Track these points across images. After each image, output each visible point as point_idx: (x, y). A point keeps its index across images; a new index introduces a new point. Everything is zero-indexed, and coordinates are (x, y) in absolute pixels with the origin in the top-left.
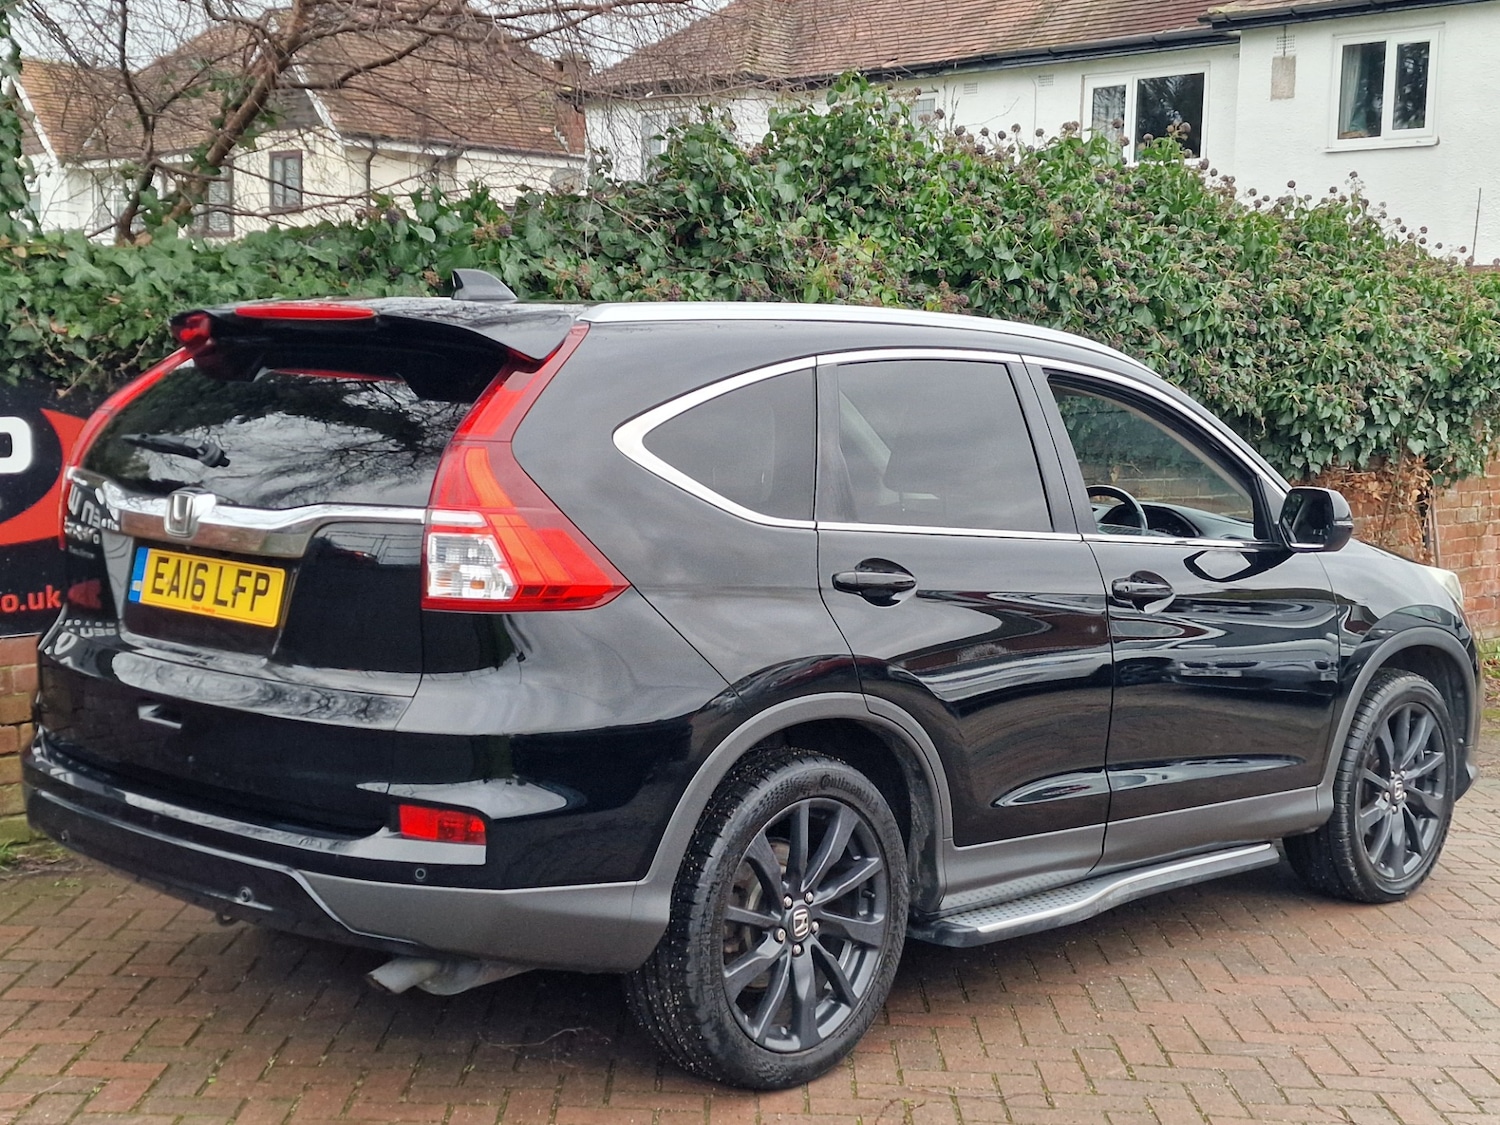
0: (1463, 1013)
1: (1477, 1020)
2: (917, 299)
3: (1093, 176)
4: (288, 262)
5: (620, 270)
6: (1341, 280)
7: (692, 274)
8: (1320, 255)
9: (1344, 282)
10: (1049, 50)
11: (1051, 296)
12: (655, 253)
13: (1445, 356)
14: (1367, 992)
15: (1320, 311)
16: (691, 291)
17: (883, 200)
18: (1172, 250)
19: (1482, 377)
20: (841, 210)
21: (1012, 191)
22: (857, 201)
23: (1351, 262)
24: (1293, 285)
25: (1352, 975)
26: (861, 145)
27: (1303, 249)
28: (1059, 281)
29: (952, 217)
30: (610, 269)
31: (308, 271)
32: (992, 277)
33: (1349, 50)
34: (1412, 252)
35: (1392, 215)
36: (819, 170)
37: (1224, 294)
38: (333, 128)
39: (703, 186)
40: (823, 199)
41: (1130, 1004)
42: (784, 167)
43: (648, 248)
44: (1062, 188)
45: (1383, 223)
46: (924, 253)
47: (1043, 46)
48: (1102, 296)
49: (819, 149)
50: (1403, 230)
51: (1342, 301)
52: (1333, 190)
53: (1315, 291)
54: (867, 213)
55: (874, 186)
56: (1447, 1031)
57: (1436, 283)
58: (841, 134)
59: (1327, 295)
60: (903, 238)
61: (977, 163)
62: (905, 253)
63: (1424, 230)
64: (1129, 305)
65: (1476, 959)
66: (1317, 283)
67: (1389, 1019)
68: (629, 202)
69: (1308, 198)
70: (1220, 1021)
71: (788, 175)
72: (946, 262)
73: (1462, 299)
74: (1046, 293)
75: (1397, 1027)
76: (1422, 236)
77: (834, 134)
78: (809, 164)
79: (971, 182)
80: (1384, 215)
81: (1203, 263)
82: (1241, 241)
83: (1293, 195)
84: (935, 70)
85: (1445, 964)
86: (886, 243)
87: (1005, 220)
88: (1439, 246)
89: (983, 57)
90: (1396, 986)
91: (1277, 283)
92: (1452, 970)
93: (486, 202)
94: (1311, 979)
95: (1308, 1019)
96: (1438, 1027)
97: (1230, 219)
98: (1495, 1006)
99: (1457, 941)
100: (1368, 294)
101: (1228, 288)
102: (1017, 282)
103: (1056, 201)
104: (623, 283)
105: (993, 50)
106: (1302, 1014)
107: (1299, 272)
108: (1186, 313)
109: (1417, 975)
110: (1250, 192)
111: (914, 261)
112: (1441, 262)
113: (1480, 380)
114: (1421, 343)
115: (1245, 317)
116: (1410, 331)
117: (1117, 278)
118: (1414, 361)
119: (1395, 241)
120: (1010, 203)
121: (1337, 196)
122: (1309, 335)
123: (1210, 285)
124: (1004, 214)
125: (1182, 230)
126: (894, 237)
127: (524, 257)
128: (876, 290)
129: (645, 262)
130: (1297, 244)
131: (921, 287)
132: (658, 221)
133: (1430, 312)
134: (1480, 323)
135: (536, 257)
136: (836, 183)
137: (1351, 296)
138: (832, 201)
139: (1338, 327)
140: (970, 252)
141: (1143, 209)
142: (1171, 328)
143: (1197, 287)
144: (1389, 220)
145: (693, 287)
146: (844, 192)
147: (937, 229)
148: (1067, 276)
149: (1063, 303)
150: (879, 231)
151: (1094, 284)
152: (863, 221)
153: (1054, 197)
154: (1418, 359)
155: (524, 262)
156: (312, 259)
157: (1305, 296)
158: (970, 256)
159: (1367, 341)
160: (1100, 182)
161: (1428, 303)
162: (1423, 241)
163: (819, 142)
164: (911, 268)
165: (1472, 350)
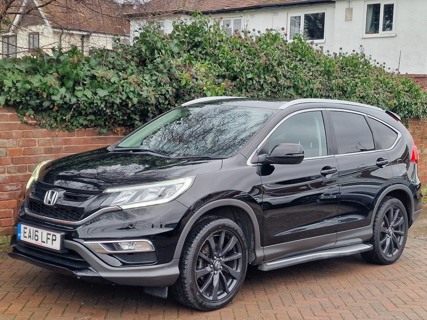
0: (375, 310)
1: (378, 312)
2: (219, 84)
3: (275, 46)
4: (9, 70)
5: (120, 74)
6: (356, 79)
7: (144, 75)
8: (350, 71)
9: (357, 80)
10: (277, 4)
11: (262, 83)
12: (132, 68)
13: (389, 103)
14: (346, 303)
15: (349, 89)
16: (144, 81)
17: (208, 52)
18: (301, 69)
19: (402, 110)
20: (195, 55)
21: (250, 50)
22: (200, 52)
23: (360, 74)
24: (340, 81)
25: (342, 297)
26: (200, 34)
27: (344, 69)
28: (264, 79)
29: (230, 58)
30: (117, 73)
31: (16, 73)
32: (243, 78)
33: (369, 6)
34: (381, 70)
35: (373, 59)
36: (188, 42)
37: (317, 83)
38: (49, 25)
39: (148, 46)
40: (189, 51)
41: (271, 308)
42: (176, 41)
43: (130, 67)
44: (265, 49)
45: (370, 61)
46: (221, 70)
47: (275, 3)
48: (278, 84)
49: (187, 35)
50: (378, 63)
51: (356, 86)
52: (354, 51)
53: (348, 83)
54: (203, 56)
55: (206, 48)
56: (369, 315)
57: (387, 80)
58: (194, 31)
59: (351, 84)
60: (215, 64)
61: (240, 41)
62: (215, 69)
63: (384, 63)
64: (287, 87)
65: (382, 292)
66: (348, 80)
67: (351, 312)
68: (125, 51)
69: (347, 53)
70: (298, 312)
71: (177, 44)
72: (229, 72)
73: (395, 85)
74: (260, 82)
75: (353, 314)
76: (384, 65)
77: (192, 31)
78: (184, 40)
79: (237, 47)
80: (371, 59)
81: (311, 74)
82: (323, 67)
83: (341, 52)
84: (241, 10)
85: (372, 294)
86: (210, 66)
87: (248, 59)
88: (389, 69)
89: (256, 6)
90: (355, 301)
91: (336, 80)
92: (374, 296)
93: (76, 51)
94: (329, 299)
95: (326, 312)
96: (366, 314)
97: (320, 60)
98: (385, 307)
99: (378, 287)
100: (364, 84)
101: (319, 82)
102: (251, 79)
103: (264, 53)
104: (121, 78)
105: (259, 4)
106: (324, 310)
107: (342, 77)
108: (305, 89)
109: (362, 297)
110: (327, 51)
111: (218, 72)
112: (389, 74)
113: (401, 111)
114: (382, 99)
115: (325, 91)
116: (378, 95)
117: (283, 78)
118: (379, 105)
119: (375, 67)
120: (250, 54)
121: (355, 53)
122: (345, 97)
123: (313, 80)
124: (248, 57)
125: (305, 63)
126: (212, 64)
127: (89, 69)
128: (205, 81)
129: (129, 71)
130: (342, 68)
131: (220, 80)
132: (134, 58)
133: (385, 89)
134: (400, 93)
135: (93, 69)
136: (194, 46)
137: (360, 84)
138: (192, 52)
139: (355, 94)
140: (235, 69)
141: (292, 56)
142: (301, 94)
143: (309, 81)
144: (372, 60)
145: (145, 79)
146: (196, 50)
147: (226, 62)
148: (267, 77)
149: (265, 86)
150: (207, 62)
151: (275, 80)
152: (202, 59)
153: (263, 52)
154: (380, 104)
155: (89, 70)
156: (18, 69)
157: (344, 84)
158: (235, 70)
159: (364, 99)
160: (277, 47)
161: (384, 87)
162: (384, 67)
163: (187, 33)
164: (217, 74)
165: (398, 101)
